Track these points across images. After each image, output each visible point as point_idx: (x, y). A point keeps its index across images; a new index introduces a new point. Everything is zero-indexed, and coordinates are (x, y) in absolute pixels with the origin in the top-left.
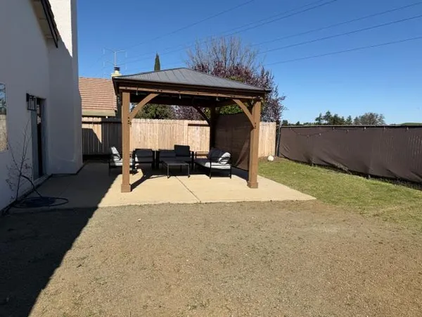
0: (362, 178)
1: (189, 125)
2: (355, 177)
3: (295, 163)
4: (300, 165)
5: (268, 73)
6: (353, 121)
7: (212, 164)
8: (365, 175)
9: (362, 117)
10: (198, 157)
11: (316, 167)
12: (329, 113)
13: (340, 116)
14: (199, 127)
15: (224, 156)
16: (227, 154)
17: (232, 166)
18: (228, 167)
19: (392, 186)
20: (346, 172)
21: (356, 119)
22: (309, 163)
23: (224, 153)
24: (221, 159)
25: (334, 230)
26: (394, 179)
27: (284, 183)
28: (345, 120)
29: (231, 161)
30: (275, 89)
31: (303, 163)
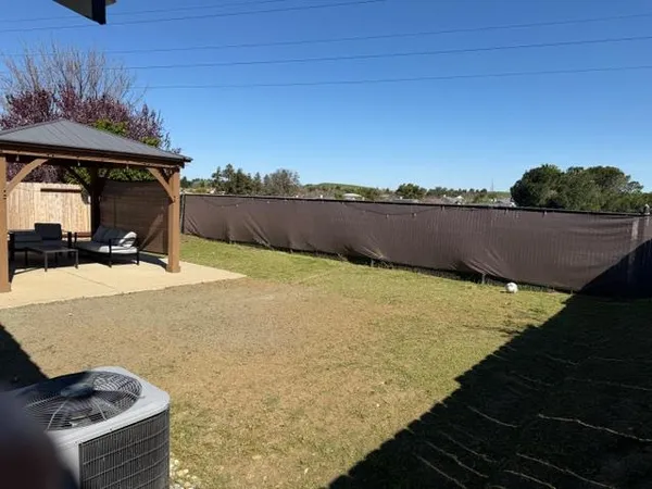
0: (284, 253)
1: (43, 190)
2: (278, 252)
3: (207, 241)
4: (215, 243)
5: (153, 115)
6: (262, 181)
7: (113, 247)
8: (287, 250)
9: (274, 175)
10: (78, 239)
11: (235, 245)
12: (230, 166)
13: (245, 172)
14: (59, 194)
15: (127, 236)
16: (132, 234)
17: (139, 250)
18: (134, 250)
19: (312, 259)
20: (268, 248)
21: (266, 178)
22: (227, 240)
23: (127, 232)
24: (122, 241)
25: (271, 297)
26: (314, 252)
27: (207, 265)
28: (253, 177)
29: (137, 242)
30: (165, 137)
31: (219, 240)
